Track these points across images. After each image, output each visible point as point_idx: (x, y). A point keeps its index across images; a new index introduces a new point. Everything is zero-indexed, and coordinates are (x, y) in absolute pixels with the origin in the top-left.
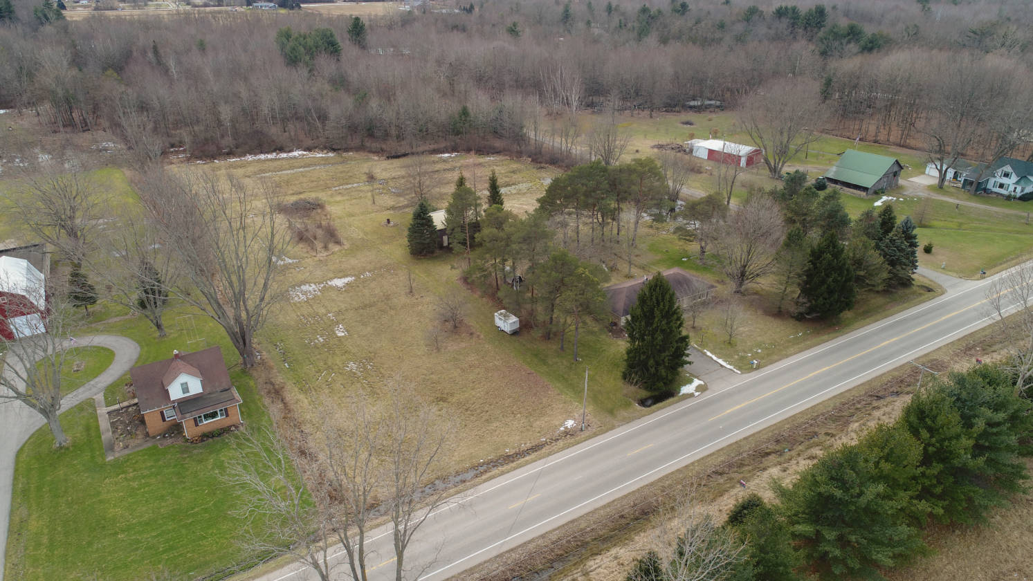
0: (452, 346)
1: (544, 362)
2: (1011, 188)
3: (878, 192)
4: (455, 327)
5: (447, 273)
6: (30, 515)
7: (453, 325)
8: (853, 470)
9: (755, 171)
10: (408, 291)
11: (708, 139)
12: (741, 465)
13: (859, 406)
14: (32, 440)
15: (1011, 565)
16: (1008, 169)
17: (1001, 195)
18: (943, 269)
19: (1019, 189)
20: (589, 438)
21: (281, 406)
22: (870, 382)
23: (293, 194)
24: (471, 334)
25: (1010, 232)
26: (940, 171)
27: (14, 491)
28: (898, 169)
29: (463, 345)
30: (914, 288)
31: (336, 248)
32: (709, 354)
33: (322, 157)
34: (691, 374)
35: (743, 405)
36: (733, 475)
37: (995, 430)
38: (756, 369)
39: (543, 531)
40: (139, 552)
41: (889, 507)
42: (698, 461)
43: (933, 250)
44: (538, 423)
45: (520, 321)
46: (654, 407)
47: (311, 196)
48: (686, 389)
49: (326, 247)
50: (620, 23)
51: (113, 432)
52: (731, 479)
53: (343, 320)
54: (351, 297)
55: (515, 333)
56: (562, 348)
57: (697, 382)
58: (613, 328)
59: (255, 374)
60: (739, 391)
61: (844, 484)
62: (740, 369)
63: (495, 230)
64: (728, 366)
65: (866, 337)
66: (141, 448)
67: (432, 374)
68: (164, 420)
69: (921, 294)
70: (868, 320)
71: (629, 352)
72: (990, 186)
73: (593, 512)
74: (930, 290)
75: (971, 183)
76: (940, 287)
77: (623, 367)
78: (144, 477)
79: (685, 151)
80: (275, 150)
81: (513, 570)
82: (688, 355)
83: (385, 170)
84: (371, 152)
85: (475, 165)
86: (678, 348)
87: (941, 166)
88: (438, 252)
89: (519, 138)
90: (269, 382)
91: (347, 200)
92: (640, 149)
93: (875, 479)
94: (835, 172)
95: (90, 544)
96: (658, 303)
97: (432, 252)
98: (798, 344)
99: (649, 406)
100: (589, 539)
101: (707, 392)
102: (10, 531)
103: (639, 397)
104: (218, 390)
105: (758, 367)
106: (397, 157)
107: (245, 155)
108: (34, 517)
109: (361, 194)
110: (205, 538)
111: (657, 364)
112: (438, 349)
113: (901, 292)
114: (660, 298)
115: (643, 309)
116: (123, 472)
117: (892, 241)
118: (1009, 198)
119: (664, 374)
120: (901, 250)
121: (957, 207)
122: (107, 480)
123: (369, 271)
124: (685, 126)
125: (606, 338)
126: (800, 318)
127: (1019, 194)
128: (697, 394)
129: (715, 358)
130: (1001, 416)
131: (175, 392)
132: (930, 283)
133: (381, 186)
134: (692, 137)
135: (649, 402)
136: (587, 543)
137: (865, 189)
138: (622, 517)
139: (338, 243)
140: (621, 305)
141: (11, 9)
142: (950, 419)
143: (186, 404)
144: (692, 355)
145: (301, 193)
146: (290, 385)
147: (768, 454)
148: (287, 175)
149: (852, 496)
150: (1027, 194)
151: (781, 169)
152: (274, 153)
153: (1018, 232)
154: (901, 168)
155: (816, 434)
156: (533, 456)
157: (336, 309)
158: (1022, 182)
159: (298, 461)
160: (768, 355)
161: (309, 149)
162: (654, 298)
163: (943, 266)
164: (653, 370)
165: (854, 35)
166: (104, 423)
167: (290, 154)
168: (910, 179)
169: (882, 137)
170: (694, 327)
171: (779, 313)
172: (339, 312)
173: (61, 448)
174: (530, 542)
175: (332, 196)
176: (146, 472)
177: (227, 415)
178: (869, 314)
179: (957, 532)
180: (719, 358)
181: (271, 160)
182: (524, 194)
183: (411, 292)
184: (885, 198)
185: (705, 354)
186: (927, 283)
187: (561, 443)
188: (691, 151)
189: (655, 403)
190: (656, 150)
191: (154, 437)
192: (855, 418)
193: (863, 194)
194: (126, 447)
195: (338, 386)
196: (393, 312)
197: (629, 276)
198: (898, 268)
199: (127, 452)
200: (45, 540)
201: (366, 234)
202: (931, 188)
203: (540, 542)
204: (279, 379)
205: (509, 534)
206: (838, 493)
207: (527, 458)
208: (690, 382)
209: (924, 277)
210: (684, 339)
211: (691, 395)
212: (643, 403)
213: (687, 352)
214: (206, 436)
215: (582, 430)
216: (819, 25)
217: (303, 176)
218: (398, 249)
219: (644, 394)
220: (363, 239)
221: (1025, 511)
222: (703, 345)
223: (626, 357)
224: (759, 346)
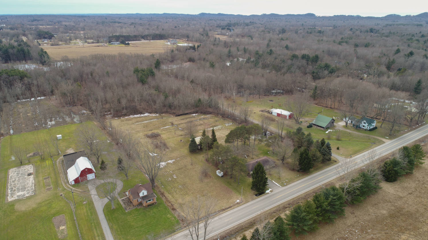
0: (206, 180)
1: (231, 185)
2: (366, 127)
3: (327, 128)
4: (206, 175)
5: (201, 157)
6: (113, 225)
7: (205, 174)
8: (299, 210)
9: (291, 120)
10: (191, 164)
11: (277, 109)
12: (280, 210)
13: (310, 195)
14: (105, 207)
15: (338, 231)
16: (365, 121)
17: (364, 129)
18: (341, 155)
19: (368, 127)
20: (242, 205)
21: (164, 198)
22: (314, 189)
23: (149, 131)
24: (210, 177)
25: (363, 142)
26: (346, 122)
27: (107, 220)
28: (333, 121)
29: (209, 180)
30: (332, 161)
31: (167, 150)
32: (274, 182)
33: (155, 116)
34: (269, 188)
35: (281, 196)
36: (278, 213)
37: (334, 201)
38: (286, 186)
39: (233, 226)
40: (142, 232)
41: (307, 218)
42: (269, 210)
43: (339, 148)
44: (230, 201)
45: (224, 173)
46: (259, 196)
47: (156, 131)
48: (267, 192)
49: (164, 150)
50: (249, 58)
51: (125, 205)
52: (277, 214)
53: (175, 173)
54: (175, 166)
55: (222, 176)
56: (235, 181)
57: (270, 190)
58: (249, 175)
59: (156, 189)
60: (281, 192)
61: (298, 213)
62: (281, 186)
63: (217, 149)
64: (278, 185)
65: (315, 177)
66: (133, 209)
67: (202, 188)
68: (138, 202)
69: (333, 163)
70: (317, 171)
71: (252, 182)
72: (361, 126)
73: (245, 221)
74: (336, 162)
75: (355, 125)
76: (339, 161)
77: (251, 186)
78: (137, 216)
79: (270, 113)
80: (139, 114)
81: (227, 234)
82: (268, 183)
83: (176, 121)
84: (170, 114)
85: (204, 118)
86: (265, 181)
87: (346, 120)
88: (197, 151)
89: (217, 108)
90: (160, 191)
91: (167, 132)
92: (256, 112)
93: (305, 212)
94: (315, 122)
95: (130, 231)
96: (259, 170)
97: (196, 151)
98: (297, 178)
99: (258, 196)
100: (244, 228)
101: (273, 192)
102: (110, 228)
103: (255, 194)
104: (151, 194)
105: (286, 185)
106: (179, 115)
107: (130, 116)
108: (114, 225)
109: (171, 130)
110: (156, 229)
111: (260, 185)
112: (202, 181)
113: (328, 162)
114: (260, 168)
115: (255, 171)
116: (132, 215)
117: (324, 149)
118: (366, 130)
119: (261, 187)
120: (326, 151)
121: (350, 134)
122: (128, 217)
123: (179, 158)
124: (270, 102)
125: (247, 178)
126: (298, 171)
127: (368, 129)
128: (270, 193)
129: (275, 183)
130: (335, 198)
131: (141, 195)
132: (336, 159)
133: (176, 127)
134: (272, 107)
135: (258, 195)
136: (244, 229)
137: (323, 128)
138: (251, 223)
139: (168, 148)
140: (250, 169)
141: (29, 52)
142: (322, 198)
143: (144, 198)
144: (269, 182)
145: (152, 130)
146: (165, 192)
147: (286, 208)
148: (146, 123)
149: (299, 216)
150: (371, 129)
151: (299, 120)
152: (139, 115)
153: (366, 142)
154: (334, 120)
155: (299, 202)
156: (230, 209)
157: (172, 170)
158: (369, 125)
159: (173, 212)
160: (289, 182)
161: (150, 113)
162: (258, 169)
163: (341, 154)
164: (259, 187)
165: (327, 67)
166: (122, 203)
167: (144, 115)
168: (338, 123)
169: (333, 106)
170: (270, 174)
171: (293, 170)
172: (173, 171)
173: (114, 209)
174: (231, 228)
175: (162, 131)
176: (137, 215)
177: (153, 200)
178: (318, 169)
179: (328, 225)
180: (276, 183)
181: (139, 117)
182: (220, 130)
183: (192, 164)
184: (329, 130)
185: (273, 182)
186: (335, 159)
187: (236, 206)
188: (272, 113)
189: (259, 195)
190: (261, 112)
191: (136, 206)
192: (309, 198)
193: (323, 129)
194: (129, 209)
195: (178, 192)
196: (188, 171)
197: (253, 159)
198: (326, 156)
199: (130, 210)
200: (119, 230)
201: (175, 145)
202: (344, 126)
203: (233, 228)
204: (162, 190)
205: (226, 226)
206: (296, 215)
207: (228, 210)
208: (268, 189)
209: (335, 157)
210: (267, 178)
211: (268, 193)
212: (256, 195)
213: (267, 182)
214: (149, 205)
215: (241, 203)
216: (316, 61)
217: (151, 123)
218: (185, 150)
219: (256, 193)
220: (175, 147)
221: (344, 220)
222: (272, 179)
223: (252, 183)
224: (287, 179)
